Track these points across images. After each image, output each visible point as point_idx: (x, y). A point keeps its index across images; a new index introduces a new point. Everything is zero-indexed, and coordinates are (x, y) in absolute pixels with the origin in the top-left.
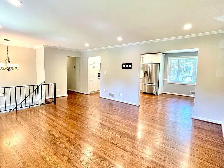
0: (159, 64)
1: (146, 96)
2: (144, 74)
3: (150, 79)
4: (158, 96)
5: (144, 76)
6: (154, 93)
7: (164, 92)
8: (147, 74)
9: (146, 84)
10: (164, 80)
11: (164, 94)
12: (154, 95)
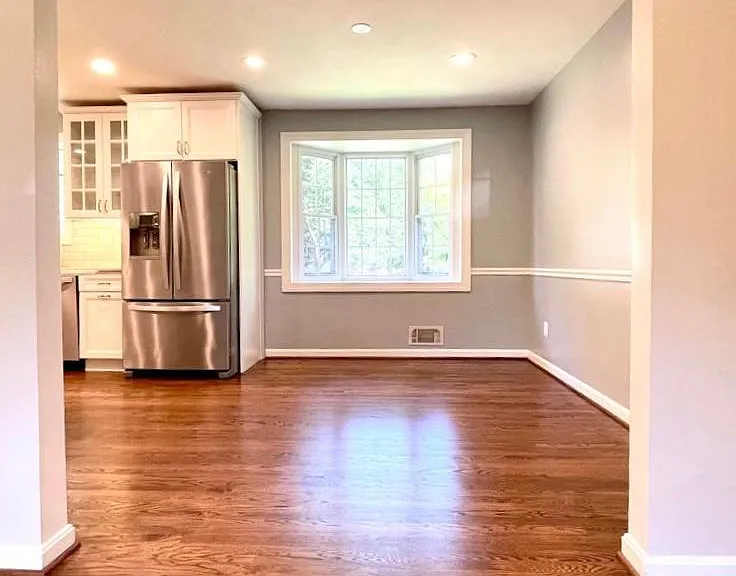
0: (234, 164)
1: (158, 399)
2: (135, 234)
3: (180, 266)
4: (239, 383)
5: (135, 250)
6: (211, 367)
7: (272, 352)
8: (157, 235)
9: (154, 307)
10: (270, 272)
11: (271, 365)
12: (211, 376)
